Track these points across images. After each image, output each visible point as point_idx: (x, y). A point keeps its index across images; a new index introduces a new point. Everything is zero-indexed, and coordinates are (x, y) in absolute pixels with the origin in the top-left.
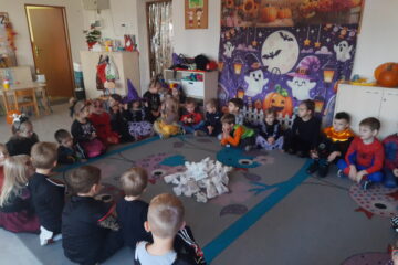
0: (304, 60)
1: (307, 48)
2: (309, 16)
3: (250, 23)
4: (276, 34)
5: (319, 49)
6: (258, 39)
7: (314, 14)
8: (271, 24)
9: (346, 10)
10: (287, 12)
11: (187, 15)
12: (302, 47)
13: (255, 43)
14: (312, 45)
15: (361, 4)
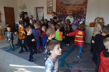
0: (75, 22)
1: (75, 19)
2: (76, 13)
3: (63, 14)
4: (69, 16)
5: (78, 19)
8: (67, 14)
9: (83, 12)
10: (71, 12)
11: (47, 11)
12: (74, 19)
13: (64, 18)
14: (76, 19)
15: (86, 11)
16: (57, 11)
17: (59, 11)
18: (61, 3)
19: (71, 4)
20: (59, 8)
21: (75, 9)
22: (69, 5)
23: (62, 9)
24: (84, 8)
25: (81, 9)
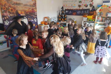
3: (13, 15)
7: (29, 13)
10: (23, 12)
12: (28, 19)
14: (30, 19)
15: (36, 11)
16: (3, 11)
17: (7, 12)
18: (8, 0)
19: (22, 4)
20: (6, 6)
21: (27, 10)
22: (19, 4)
23: (10, 8)
24: (34, 9)
25: (33, 9)
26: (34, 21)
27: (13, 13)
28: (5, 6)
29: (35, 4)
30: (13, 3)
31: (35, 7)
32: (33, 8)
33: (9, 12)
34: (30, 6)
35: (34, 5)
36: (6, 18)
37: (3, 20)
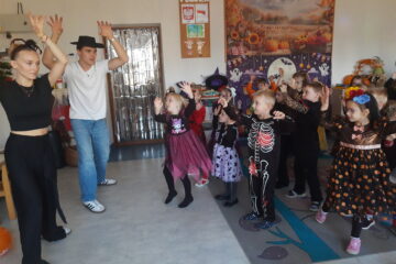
2: (302, 47)
3: (255, 53)
4: (279, 60)
5: (309, 69)
6: (264, 65)
7: (304, 46)
8: (273, 53)
9: (324, 45)
10: (286, 44)
11: (183, 45)
13: (261, 68)
14: (305, 67)
15: (331, 40)
16: (230, 42)
17: (241, 44)
18: (247, 12)
19: (286, 18)
20: (241, 29)
21: (298, 35)
22: (276, 20)
23: (250, 34)
24: (325, 31)
25: (319, 34)
26: (320, 73)
27: (256, 48)
28: (237, 29)
29: (329, 17)
30: (259, 19)
31: (327, 27)
32: (321, 28)
33: (244, 45)
34: (312, 23)
35: (325, 21)
36: (234, 62)
37: (227, 66)
